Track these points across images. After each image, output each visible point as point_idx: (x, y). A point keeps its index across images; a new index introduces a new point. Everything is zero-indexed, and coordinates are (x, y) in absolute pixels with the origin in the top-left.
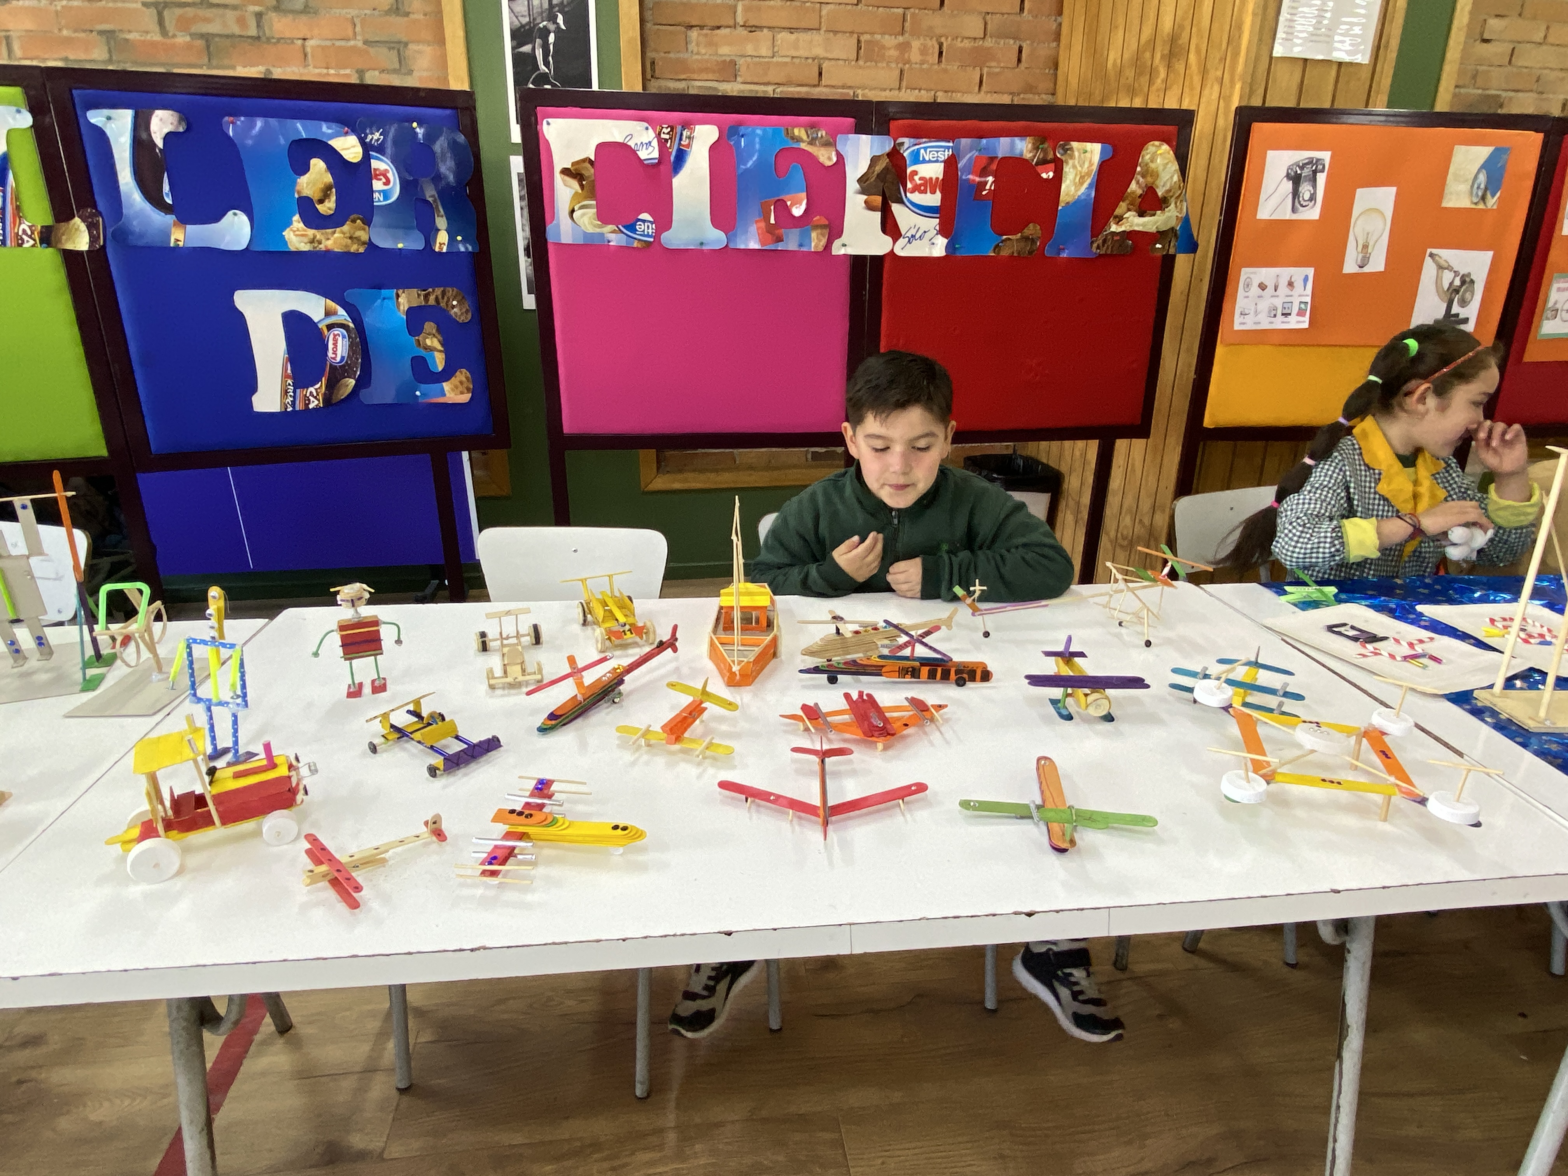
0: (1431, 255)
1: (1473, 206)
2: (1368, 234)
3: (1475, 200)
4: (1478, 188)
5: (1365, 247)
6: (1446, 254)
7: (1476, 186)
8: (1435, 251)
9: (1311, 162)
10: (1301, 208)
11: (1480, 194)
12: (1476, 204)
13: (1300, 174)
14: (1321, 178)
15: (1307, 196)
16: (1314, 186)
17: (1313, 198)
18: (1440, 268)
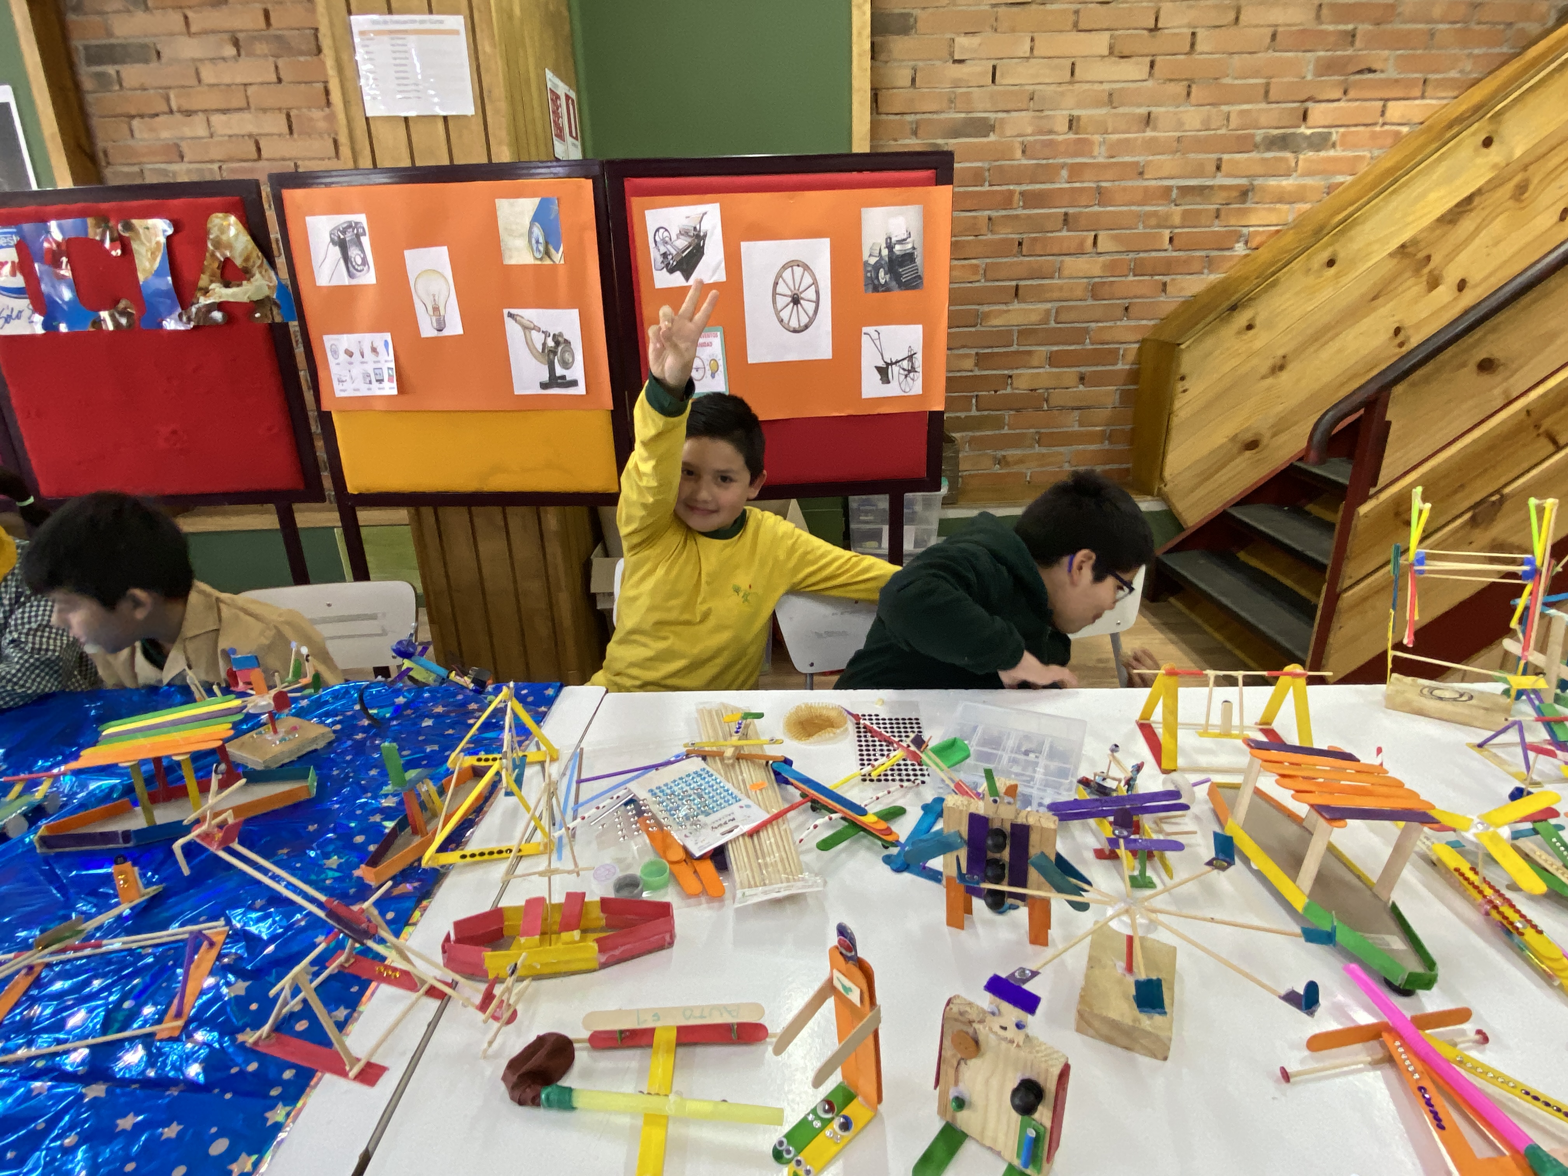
0: (510, 315)
1: (539, 262)
2: (434, 296)
3: (539, 256)
4: (537, 242)
5: (436, 309)
6: (529, 314)
7: (534, 241)
8: (513, 311)
9: (351, 225)
10: (358, 274)
11: (541, 248)
12: (541, 259)
13: (344, 239)
14: (366, 241)
15: (359, 261)
16: (363, 251)
17: (365, 262)
18: (525, 328)
